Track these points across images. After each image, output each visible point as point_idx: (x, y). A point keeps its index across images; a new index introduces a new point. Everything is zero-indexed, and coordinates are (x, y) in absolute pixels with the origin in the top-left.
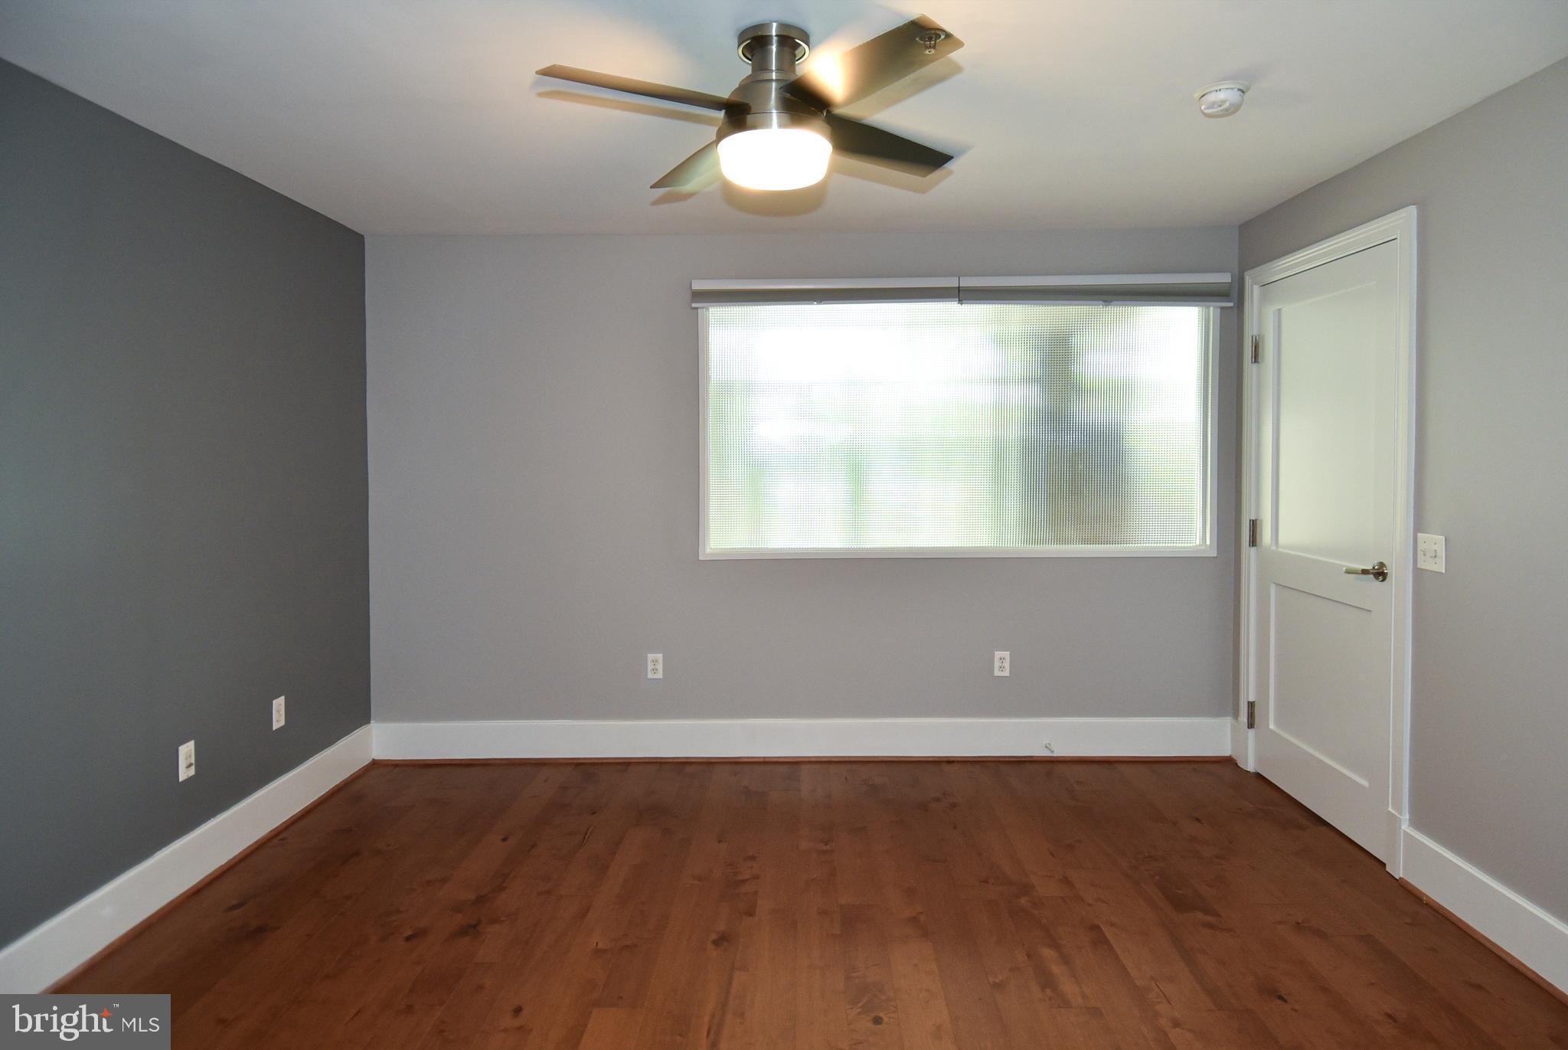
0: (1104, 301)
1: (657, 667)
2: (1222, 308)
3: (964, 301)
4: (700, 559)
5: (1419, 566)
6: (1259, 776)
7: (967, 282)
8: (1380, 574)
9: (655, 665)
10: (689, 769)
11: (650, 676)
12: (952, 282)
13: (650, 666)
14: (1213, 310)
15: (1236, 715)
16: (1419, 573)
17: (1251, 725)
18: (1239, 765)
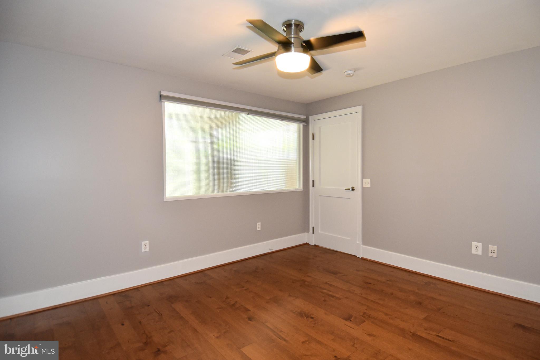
0: (282, 119)
1: (146, 246)
2: (304, 125)
3: (249, 114)
4: (164, 201)
5: (364, 186)
6: (315, 245)
7: (250, 108)
8: (353, 189)
9: (145, 246)
10: (165, 283)
11: (143, 250)
12: (246, 107)
13: (143, 247)
14: (301, 125)
15: (308, 231)
16: (363, 189)
17: (313, 233)
18: (310, 244)
